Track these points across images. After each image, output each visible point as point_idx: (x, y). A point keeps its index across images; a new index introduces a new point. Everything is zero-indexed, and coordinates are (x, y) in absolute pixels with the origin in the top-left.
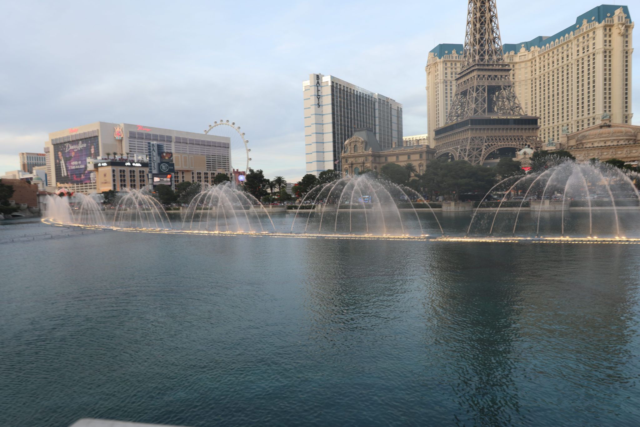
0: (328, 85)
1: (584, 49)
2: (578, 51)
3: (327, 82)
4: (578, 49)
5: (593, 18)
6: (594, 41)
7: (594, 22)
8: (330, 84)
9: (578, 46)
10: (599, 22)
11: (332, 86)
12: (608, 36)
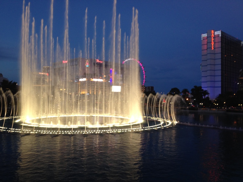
0: (219, 36)
3: (219, 35)
8: (220, 36)
11: (222, 37)
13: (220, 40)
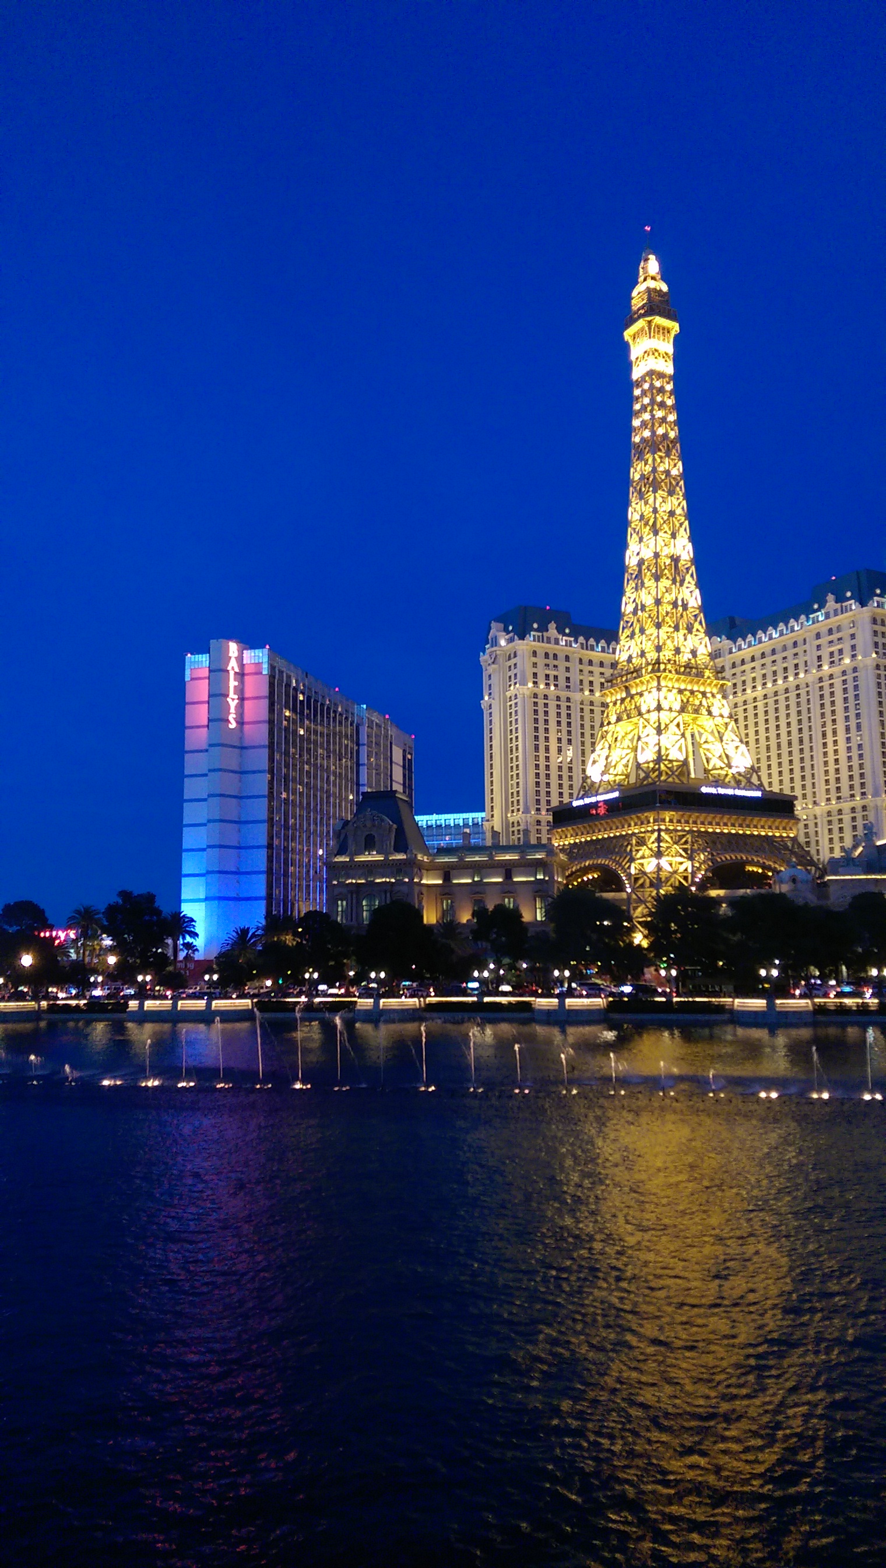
0: (261, 673)
1: (832, 654)
2: (819, 658)
3: (259, 664)
4: (819, 653)
5: (849, 594)
6: (853, 642)
7: (853, 601)
8: (265, 672)
9: (819, 647)
10: (863, 603)
11: (272, 677)
12: (880, 635)
13: (265, 691)
